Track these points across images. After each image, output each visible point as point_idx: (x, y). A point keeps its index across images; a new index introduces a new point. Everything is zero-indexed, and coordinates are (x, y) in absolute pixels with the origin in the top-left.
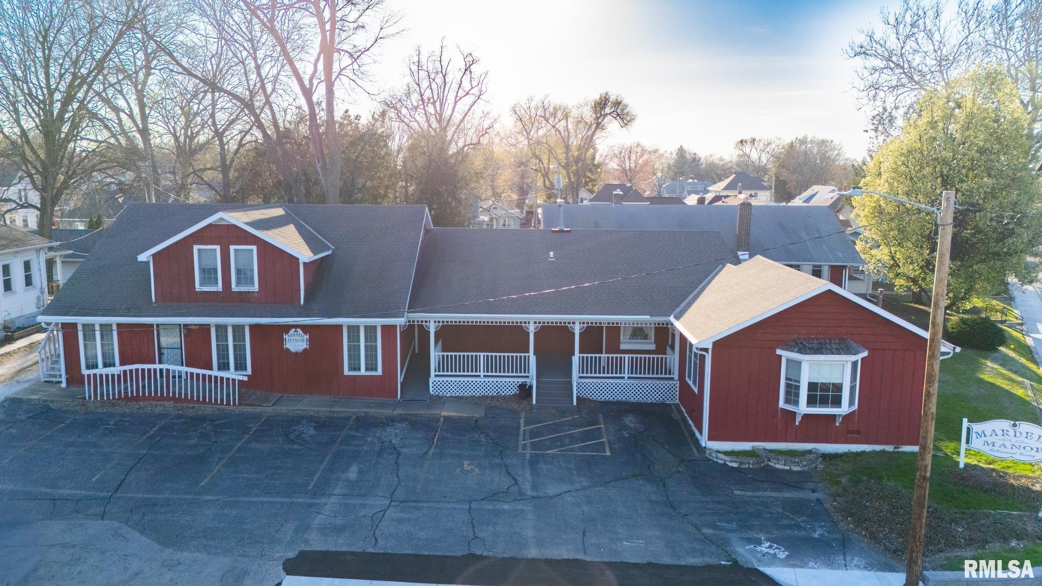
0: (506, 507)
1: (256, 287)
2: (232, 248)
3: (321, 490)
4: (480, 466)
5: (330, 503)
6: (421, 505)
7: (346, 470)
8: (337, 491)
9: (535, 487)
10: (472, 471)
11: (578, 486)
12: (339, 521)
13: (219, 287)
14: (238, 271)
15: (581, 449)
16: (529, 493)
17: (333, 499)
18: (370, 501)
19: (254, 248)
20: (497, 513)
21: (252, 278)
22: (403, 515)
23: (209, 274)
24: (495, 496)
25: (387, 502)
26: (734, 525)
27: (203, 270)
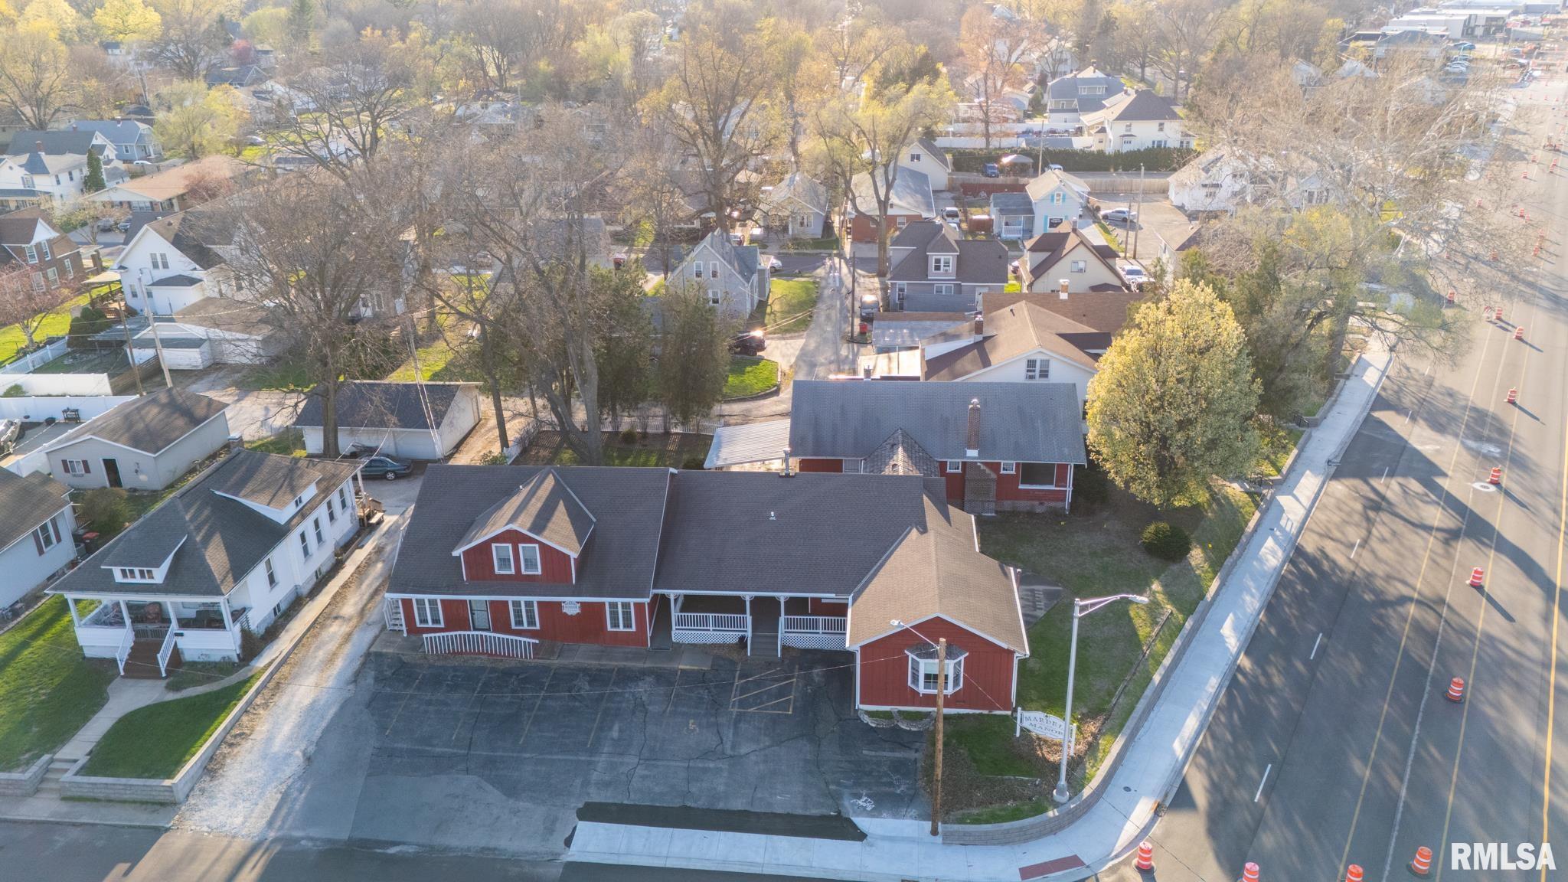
0: (712, 765)
1: (539, 572)
2: (521, 546)
3: (594, 751)
4: (700, 726)
5: (602, 760)
6: (660, 763)
7: (610, 728)
8: (606, 750)
9: (733, 747)
10: (694, 729)
11: (762, 746)
12: (607, 778)
13: (513, 572)
14: (526, 560)
15: (773, 707)
16: (729, 752)
17: (603, 758)
18: (626, 760)
19: (537, 546)
20: (705, 770)
21: (536, 565)
22: (646, 772)
23: (504, 562)
24: (706, 755)
25: (637, 760)
26: (850, 783)
27: (500, 560)
